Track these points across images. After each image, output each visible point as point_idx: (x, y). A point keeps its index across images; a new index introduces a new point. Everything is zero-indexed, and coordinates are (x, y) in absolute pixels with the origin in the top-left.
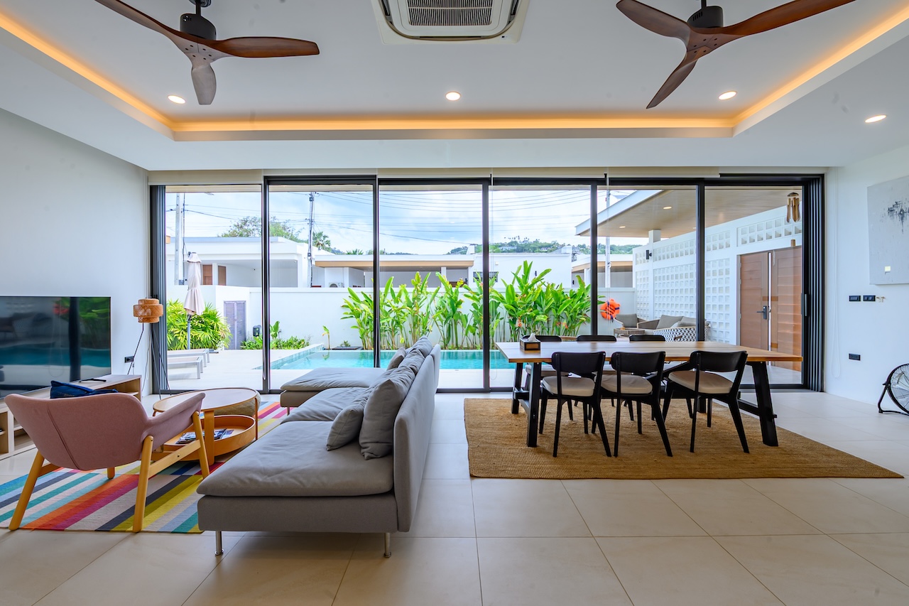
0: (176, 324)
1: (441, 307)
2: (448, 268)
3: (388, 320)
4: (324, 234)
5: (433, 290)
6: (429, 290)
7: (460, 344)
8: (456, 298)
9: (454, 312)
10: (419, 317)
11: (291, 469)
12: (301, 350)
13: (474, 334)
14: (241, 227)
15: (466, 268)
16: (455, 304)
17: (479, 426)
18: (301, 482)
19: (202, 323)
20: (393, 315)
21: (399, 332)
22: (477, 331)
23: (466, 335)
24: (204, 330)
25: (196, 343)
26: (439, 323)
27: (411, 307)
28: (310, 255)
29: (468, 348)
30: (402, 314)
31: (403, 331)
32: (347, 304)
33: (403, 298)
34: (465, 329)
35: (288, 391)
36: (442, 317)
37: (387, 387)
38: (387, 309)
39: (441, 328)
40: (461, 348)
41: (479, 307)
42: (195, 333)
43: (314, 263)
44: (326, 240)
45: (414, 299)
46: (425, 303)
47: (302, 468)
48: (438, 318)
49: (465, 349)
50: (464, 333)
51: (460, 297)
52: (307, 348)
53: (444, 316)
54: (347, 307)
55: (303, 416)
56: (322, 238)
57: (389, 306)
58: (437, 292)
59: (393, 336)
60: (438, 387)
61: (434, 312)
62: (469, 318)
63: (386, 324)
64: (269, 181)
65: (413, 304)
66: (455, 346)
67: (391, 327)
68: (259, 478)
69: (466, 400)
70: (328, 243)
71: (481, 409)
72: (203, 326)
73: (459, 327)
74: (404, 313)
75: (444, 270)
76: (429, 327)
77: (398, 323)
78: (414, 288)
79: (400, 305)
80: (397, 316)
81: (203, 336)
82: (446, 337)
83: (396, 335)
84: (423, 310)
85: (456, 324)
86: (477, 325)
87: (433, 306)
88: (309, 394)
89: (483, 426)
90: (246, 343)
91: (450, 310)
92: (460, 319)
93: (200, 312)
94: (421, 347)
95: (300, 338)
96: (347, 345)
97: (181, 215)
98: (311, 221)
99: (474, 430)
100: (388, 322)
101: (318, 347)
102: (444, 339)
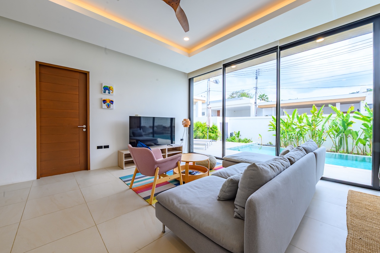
0: (205, 130)
1: (334, 126)
2: (342, 103)
3: (295, 132)
4: (265, 95)
5: (327, 116)
6: (324, 116)
7: (350, 150)
8: (347, 120)
9: (345, 129)
10: (316, 132)
11: (191, 204)
12: (248, 144)
13: (364, 145)
14: (232, 96)
15: (359, 102)
16: (346, 124)
17: (363, 218)
18: (190, 215)
19: (212, 130)
20: (298, 130)
21: (302, 139)
22: (368, 143)
23: (356, 144)
24: (213, 133)
25: (210, 137)
26: (332, 136)
27: (310, 126)
28: (255, 103)
29: (358, 154)
30: (304, 130)
31: (305, 139)
32: (271, 124)
33: (305, 121)
34: (355, 141)
35: (226, 160)
36: (335, 132)
37: (252, 168)
38: (294, 127)
39: (334, 139)
40: (351, 153)
41: (370, 126)
42: (210, 134)
43: (257, 106)
44: (266, 97)
45: (312, 121)
46: (321, 124)
47: (196, 206)
48: (331, 133)
49: (355, 154)
50: (355, 143)
51: (351, 119)
52: (250, 143)
53: (337, 132)
54: (271, 125)
55: (221, 174)
56: (264, 97)
57: (295, 125)
58: (330, 116)
59: (298, 142)
60: (323, 176)
61: (328, 129)
62: (359, 134)
63: (293, 134)
64: (225, 66)
65: (312, 124)
66: (345, 151)
67: (296, 137)
68: (176, 203)
69: (351, 192)
70: (267, 98)
71: (367, 203)
72: (213, 131)
73: (350, 140)
74: (305, 129)
75: (338, 105)
76: (324, 137)
77: (301, 134)
78: (313, 115)
79: (302, 124)
80: (301, 130)
81: (212, 135)
82: (337, 145)
83: (300, 140)
84: (319, 127)
85: (347, 137)
86: (368, 139)
87: (327, 125)
88: (235, 163)
89: (368, 220)
90: (228, 139)
91: (342, 128)
92: (351, 133)
93: (211, 126)
94: (304, 146)
95: (248, 139)
96: (271, 144)
97: (209, 92)
98: (256, 88)
99: (357, 221)
100: (295, 133)
101: (255, 143)
102: (336, 146)
